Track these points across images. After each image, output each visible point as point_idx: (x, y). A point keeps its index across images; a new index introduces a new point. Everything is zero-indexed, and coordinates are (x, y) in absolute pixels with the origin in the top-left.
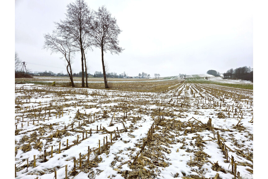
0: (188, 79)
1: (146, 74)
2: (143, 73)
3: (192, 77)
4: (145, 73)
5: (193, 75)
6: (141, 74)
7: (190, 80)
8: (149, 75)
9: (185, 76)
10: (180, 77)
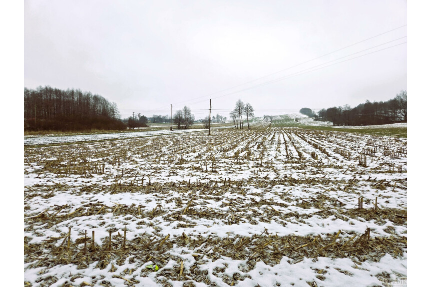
0: (275, 121)
1: (221, 117)
2: (218, 116)
3: (279, 118)
4: (220, 115)
5: (281, 116)
6: (215, 117)
7: (277, 123)
8: (225, 118)
9: (271, 118)
10: (264, 118)
